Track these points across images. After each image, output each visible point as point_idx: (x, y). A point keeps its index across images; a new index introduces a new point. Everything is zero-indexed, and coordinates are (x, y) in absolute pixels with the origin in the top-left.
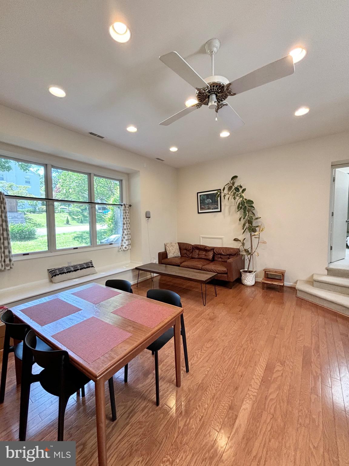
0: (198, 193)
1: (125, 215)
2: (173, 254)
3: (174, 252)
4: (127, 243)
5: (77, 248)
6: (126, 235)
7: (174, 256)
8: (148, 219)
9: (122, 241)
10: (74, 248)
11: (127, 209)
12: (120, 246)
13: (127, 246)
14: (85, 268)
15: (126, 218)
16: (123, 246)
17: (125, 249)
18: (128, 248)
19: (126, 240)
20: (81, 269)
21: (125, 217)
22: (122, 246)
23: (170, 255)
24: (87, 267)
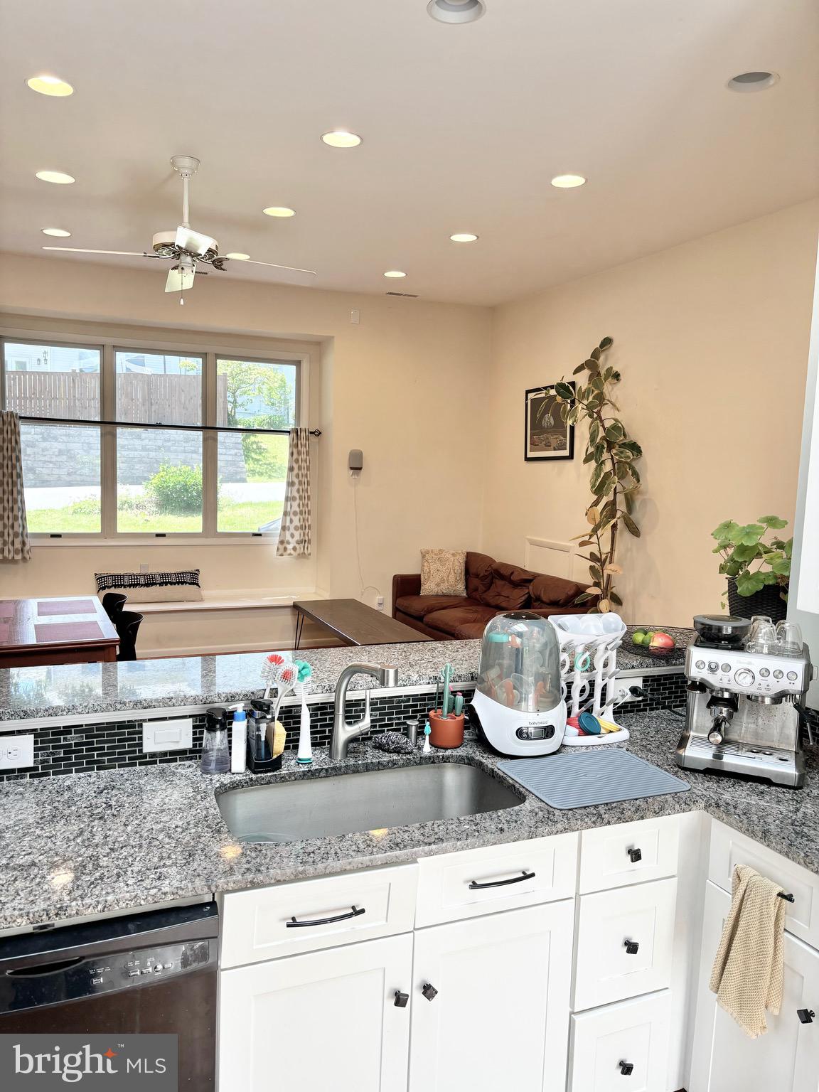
0: (528, 392)
1: (297, 461)
2: (438, 585)
3: (442, 581)
4: (297, 537)
5: (163, 535)
6: (295, 514)
7: (440, 593)
8: (358, 475)
9: (284, 528)
10: (158, 535)
11: (304, 442)
12: (277, 542)
13: (298, 546)
14: (171, 583)
15: (300, 468)
16: (288, 543)
17: (292, 552)
18: (300, 550)
19: (296, 528)
20: (161, 584)
21: (296, 466)
22: (282, 542)
23: (428, 588)
24: (178, 583)
